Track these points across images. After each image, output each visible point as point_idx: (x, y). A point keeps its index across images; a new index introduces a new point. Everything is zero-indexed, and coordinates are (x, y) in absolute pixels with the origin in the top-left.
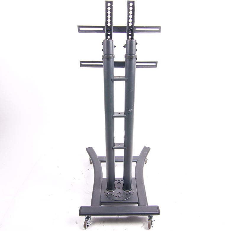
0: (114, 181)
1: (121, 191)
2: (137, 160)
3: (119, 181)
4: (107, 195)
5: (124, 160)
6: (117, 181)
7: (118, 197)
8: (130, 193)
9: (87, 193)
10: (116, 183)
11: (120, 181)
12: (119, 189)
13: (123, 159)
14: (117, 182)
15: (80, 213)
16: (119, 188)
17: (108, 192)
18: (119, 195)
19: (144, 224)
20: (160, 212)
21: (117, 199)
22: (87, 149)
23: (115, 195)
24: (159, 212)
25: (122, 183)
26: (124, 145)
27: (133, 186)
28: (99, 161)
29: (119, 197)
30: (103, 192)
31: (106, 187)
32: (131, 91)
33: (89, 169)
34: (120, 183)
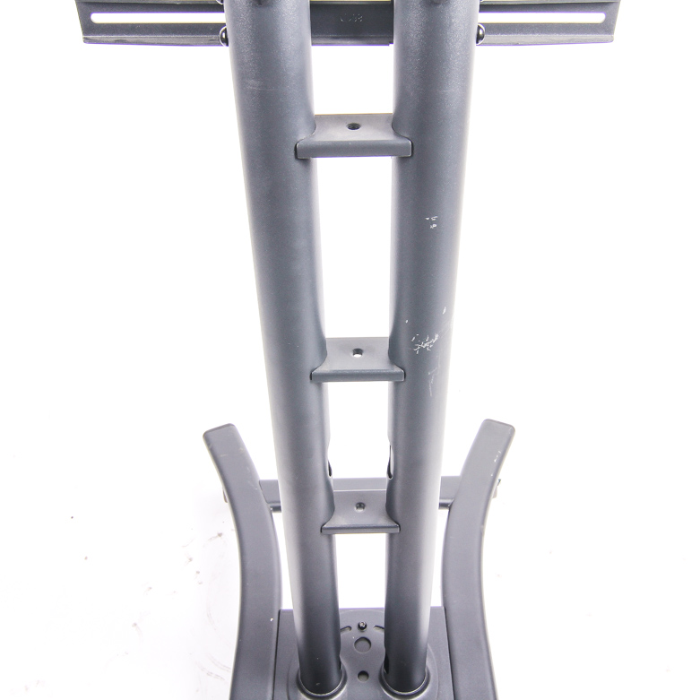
0: (337, 630)
1: (371, 690)
3: (361, 628)
6: (355, 628)
9: (209, 674)
10: (348, 637)
11: (369, 632)
12: (362, 681)
14: (355, 634)
16: (363, 674)
22: (208, 437)
25: (378, 636)
27: (434, 662)
28: (267, 507)
31: (296, 671)
32: (435, 226)
33: (220, 535)
34: (366, 643)
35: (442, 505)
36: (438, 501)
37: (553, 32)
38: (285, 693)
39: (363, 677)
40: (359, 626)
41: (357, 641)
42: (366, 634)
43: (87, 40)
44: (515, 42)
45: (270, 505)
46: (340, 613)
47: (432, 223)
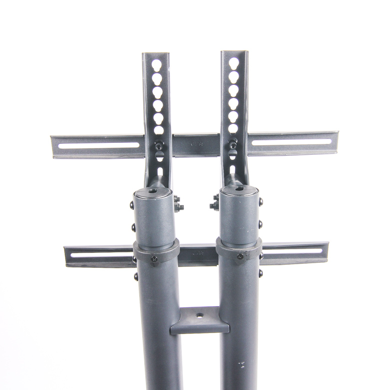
32: (243, 367)
37: (297, 258)
43: (68, 265)
44: (279, 263)
47: (242, 365)
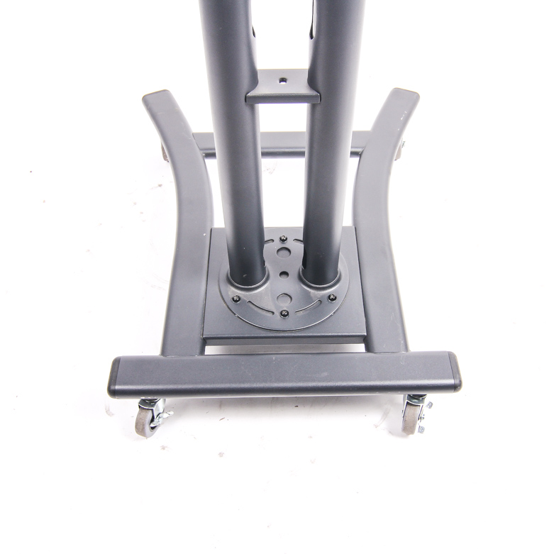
0: (262, 242)
1: (291, 285)
2: (364, 148)
3: (283, 240)
4: (231, 304)
5: (306, 151)
6: (276, 241)
7: (277, 313)
8: (332, 299)
9: (153, 286)
10: (270, 250)
11: (290, 244)
12: (284, 279)
13: (304, 144)
14: (278, 245)
15: (112, 388)
16: (284, 273)
17: (233, 292)
18: (285, 305)
19: (386, 414)
20: (460, 381)
21: (276, 322)
22: (145, 100)
23: (266, 308)
24: (457, 382)
25: (298, 249)
26: (312, 81)
27: (345, 265)
28: (200, 154)
29: (284, 315)
30: (214, 289)
31: (226, 271)
33: (160, 186)
34: (287, 252)
35: (353, 154)
36: (349, 150)
38: (217, 287)
39: (283, 276)
40: (281, 239)
41: (278, 251)
42: (287, 245)
45: (202, 152)
46: (265, 230)
